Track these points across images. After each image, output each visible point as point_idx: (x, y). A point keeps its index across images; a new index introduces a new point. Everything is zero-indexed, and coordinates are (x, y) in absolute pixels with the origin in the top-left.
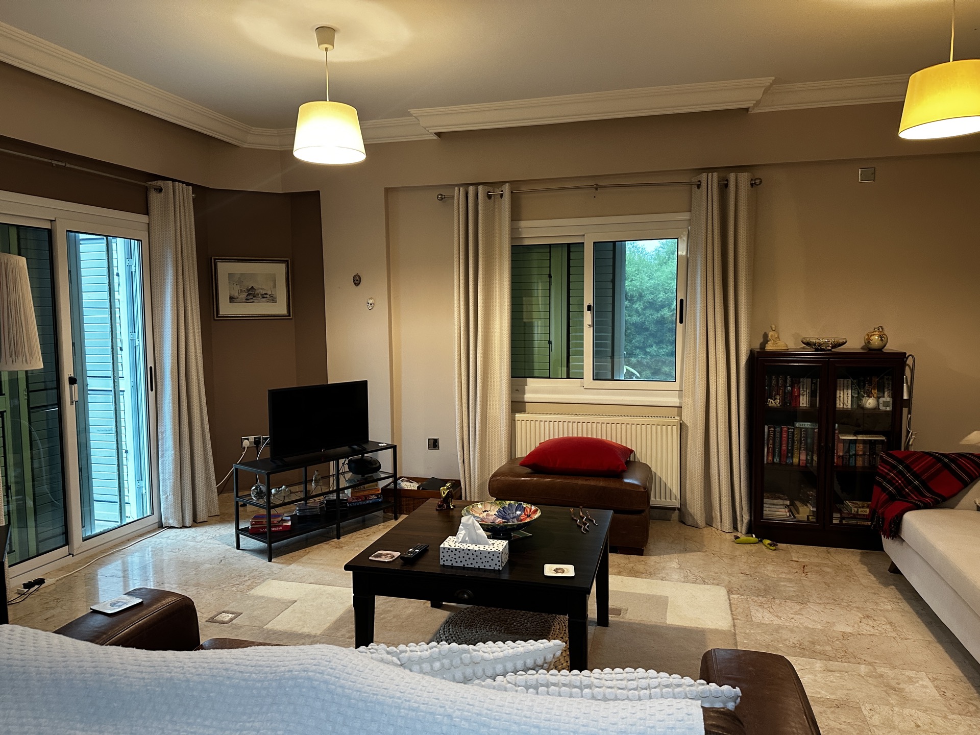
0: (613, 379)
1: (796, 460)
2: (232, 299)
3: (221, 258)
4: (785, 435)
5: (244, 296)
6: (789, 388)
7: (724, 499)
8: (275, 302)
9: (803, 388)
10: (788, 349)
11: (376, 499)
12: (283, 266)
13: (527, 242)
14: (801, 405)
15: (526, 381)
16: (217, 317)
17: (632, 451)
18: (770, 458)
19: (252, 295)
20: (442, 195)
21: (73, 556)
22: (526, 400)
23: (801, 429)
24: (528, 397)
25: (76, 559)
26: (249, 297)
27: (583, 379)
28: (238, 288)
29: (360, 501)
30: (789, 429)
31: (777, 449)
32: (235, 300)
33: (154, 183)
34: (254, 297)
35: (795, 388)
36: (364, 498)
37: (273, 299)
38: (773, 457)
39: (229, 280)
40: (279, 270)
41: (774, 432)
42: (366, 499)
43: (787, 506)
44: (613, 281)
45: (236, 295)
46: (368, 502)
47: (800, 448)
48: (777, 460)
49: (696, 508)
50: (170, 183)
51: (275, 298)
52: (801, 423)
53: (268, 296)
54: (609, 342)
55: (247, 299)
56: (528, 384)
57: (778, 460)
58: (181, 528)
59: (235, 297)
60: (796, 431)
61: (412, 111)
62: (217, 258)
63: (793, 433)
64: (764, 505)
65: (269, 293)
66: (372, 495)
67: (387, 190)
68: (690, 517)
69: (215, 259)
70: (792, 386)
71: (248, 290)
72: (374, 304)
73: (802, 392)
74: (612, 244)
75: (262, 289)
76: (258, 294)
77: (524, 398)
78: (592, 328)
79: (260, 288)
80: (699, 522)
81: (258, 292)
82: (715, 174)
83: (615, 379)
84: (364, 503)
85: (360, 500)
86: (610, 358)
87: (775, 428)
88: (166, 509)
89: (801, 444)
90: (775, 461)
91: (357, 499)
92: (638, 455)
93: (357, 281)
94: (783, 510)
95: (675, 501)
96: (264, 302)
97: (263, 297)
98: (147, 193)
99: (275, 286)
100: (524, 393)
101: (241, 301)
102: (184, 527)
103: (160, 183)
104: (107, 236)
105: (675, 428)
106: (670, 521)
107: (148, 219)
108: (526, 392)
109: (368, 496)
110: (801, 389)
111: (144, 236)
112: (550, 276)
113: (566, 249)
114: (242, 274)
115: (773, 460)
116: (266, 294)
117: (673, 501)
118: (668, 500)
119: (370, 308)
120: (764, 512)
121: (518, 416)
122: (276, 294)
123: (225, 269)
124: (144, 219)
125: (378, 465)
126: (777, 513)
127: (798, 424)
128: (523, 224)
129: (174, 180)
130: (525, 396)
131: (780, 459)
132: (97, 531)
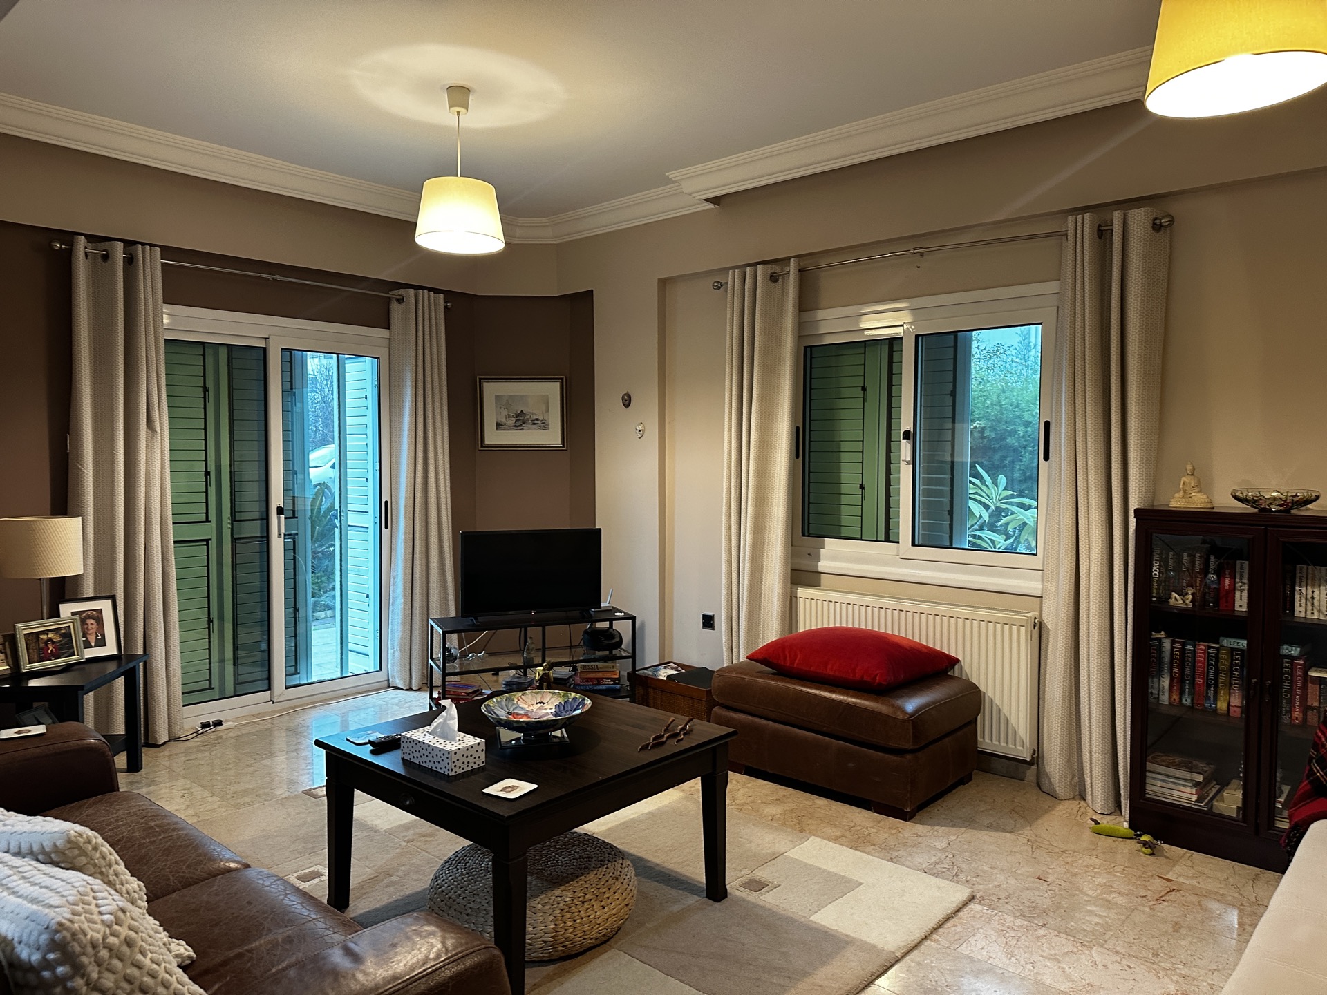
0: (951, 547)
1: (1222, 705)
2: (499, 426)
3: (486, 377)
4: (1201, 658)
5: (512, 422)
6: (1212, 577)
7: (1095, 756)
8: (547, 429)
9: (1241, 578)
10: (1213, 508)
11: (612, 684)
12: (557, 385)
13: (829, 341)
14: (1237, 608)
15: (824, 541)
16: (482, 446)
17: (957, 661)
18: (1175, 697)
19: (521, 420)
20: (718, 282)
21: (273, 703)
22: (820, 569)
23: (1233, 650)
24: (823, 565)
25: (277, 706)
26: (520, 423)
27: (898, 542)
28: (505, 412)
29: (590, 685)
30: (1210, 648)
31: (1187, 682)
32: (503, 427)
33: (396, 292)
34: (524, 423)
35: (1224, 577)
36: (596, 682)
37: (545, 426)
38: (1181, 694)
39: (496, 403)
40: (552, 390)
41: (1183, 651)
42: (599, 684)
43: (1197, 784)
44: (953, 394)
45: (504, 420)
46: (600, 687)
47: (1231, 684)
48: (1187, 700)
49: (1054, 763)
50: (412, 291)
51: (548, 425)
52: (1232, 640)
53: (539, 422)
54: (947, 489)
55: (515, 426)
56: (826, 547)
57: (1189, 700)
58: (407, 690)
59: (502, 424)
60: (1224, 655)
61: (671, 175)
62: (482, 377)
63: (1217, 656)
64: (1148, 774)
65: (541, 418)
66: (608, 679)
67: (663, 283)
68: (1046, 778)
69: (480, 379)
70: (1220, 573)
71: (518, 415)
72: (643, 430)
73: (1240, 584)
74: (952, 336)
75: (533, 414)
76: (528, 420)
77: (817, 566)
78: (911, 466)
79: (531, 413)
80: (1057, 789)
81: (528, 417)
82: (1087, 216)
83: (954, 546)
84: (595, 688)
85: (591, 683)
86: (947, 513)
87: (1184, 644)
88: (393, 666)
89: (1231, 677)
90: (1184, 701)
91: (587, 681)
92: (967, 668)
93: (627, 401)
94: (1188, 790)
95: (1021, 748)
96: (535, 429)
97: (534, 424)
98: (389, 304)
99: (547, 410)
100: (818, 558)
101: (509, 428)
102: (410, 689)
103: (402, 292)
104: (338, 354)
105: (1023, 629)
106: (1023, 780)
107: (388, 333)
108: (822, 557)
109: (602, 679)
110: (1237, 580)
111: (383, 353)
112: (864, 389)
113: (886, 349)
114: (511, 396)
115: (1181, 699)
116: (537, 419)
117: (1018, 748)
118: (1011, 746)
119: (639, 435)
120: (1148, 787)
121: (802, 592)
122: (548, 419)
123: (491, 390)
124: (384, 333)
125: (617, 639)
126: (1176, 793)
127: (1225, 642)
128: (821, 314)
129: (416, 288)
130: (819, 564)
131: (1192, 700)
132: (315, 679)
